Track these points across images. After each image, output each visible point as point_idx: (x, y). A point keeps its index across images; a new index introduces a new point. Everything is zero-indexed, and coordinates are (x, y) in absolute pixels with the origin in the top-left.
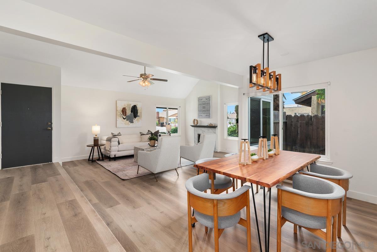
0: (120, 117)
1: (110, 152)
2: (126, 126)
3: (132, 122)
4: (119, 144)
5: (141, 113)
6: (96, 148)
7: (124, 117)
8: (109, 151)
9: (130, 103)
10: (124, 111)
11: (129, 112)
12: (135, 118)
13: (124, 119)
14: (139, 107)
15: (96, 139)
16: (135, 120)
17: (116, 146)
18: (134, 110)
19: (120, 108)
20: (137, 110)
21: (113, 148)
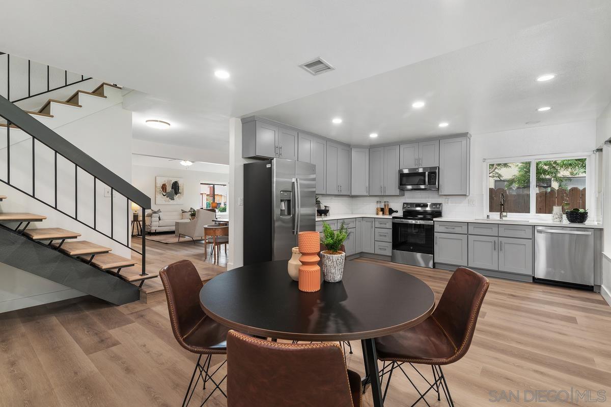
0: (160, 193)
1: (151, 227)
2: (167, 203)
3: (172, 199)
4: (160, 219)
5: (183, 189)
6: (135, 222)
7: (164, 194)
8: (149, 226)
9: (170, 179)
10: (164, 187)
11: (169, 189)
12: (176, 195)
13: (164, 195)
14: (180, 184)
15: (136, 214)
16: (176, 197)
17: (156, 222)
18: (176, 187)
19: (160, 185)
20: (179, 187)
21: (154, 224)
